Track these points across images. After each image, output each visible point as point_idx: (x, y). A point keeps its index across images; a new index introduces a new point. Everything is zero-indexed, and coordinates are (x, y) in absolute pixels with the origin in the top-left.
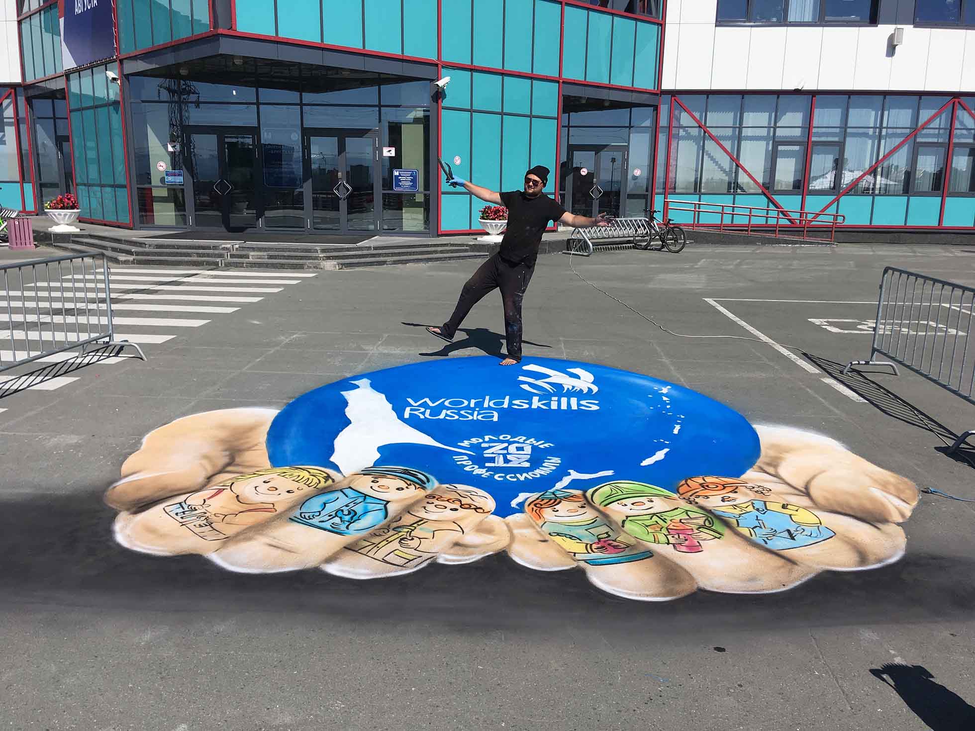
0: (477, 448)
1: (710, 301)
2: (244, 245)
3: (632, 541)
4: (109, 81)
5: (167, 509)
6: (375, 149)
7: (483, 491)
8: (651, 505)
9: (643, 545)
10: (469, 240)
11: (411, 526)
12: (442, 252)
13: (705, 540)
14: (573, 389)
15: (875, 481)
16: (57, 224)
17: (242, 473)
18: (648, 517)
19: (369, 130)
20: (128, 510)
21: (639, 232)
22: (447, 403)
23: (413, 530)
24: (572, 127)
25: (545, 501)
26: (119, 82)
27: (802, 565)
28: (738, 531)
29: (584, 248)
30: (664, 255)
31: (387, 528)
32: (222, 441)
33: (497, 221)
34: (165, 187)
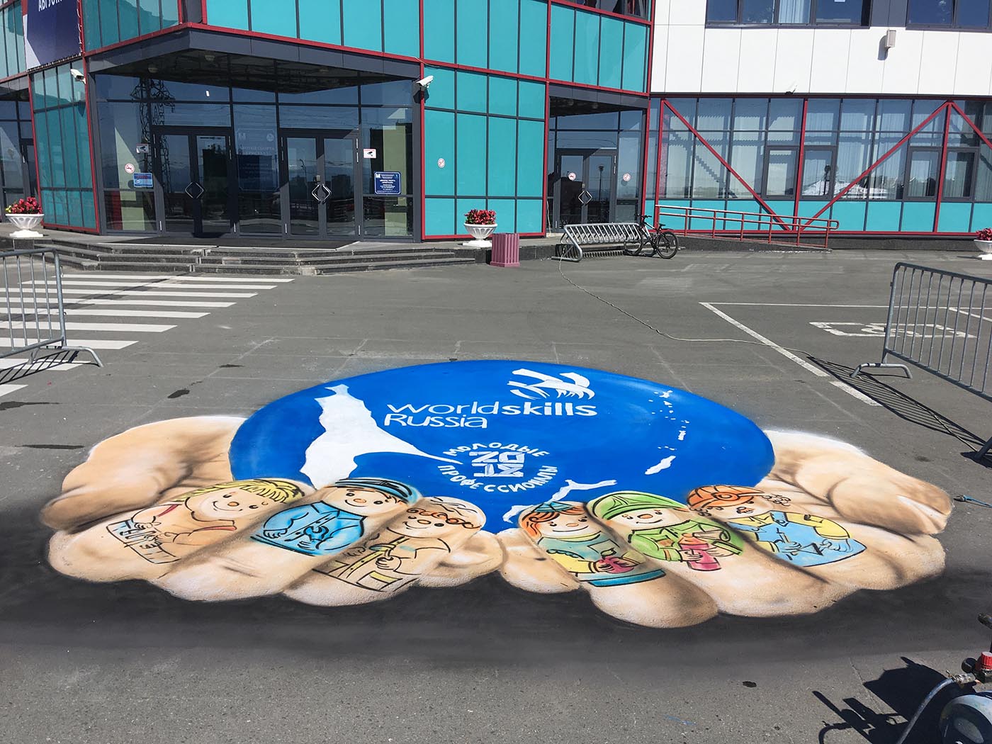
0: (465, 457)
1: (707, 305)
2: (217, 250)
3: (641, 559)
4: (74, 80)
5: (111, 528)
6: (355, 150)
7: (472, 504)
8: (658, 517)
9: (652, 563)
10: (455, 246)
11: (389, 544)
12: (426, 257)
13: (722, 556)
14: (567, 394)
15: (903, 489)
16: (19, 230)
17: (199, 487)
18: (657, 531)
19: (350, 131)
20: (66, 529)
21: (630, 237)
22: (431, 410)
23: (392, 549)
24: (559, 130)
25: (542, 514)
26: (84, 80)
27: (833, 583)
28: (758, 546)
29: (573, 253)
30: (656, 260)
31: (363, 547)
32: (180, 452)
33: (483, 225)
34: (134, 190)
